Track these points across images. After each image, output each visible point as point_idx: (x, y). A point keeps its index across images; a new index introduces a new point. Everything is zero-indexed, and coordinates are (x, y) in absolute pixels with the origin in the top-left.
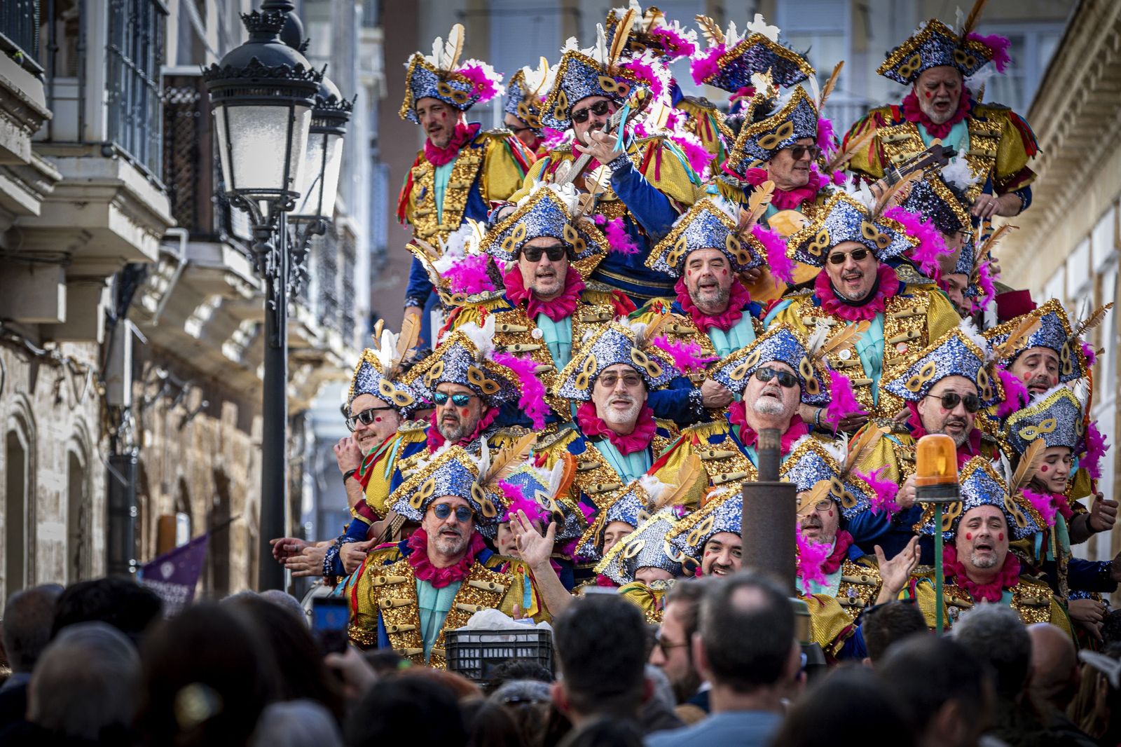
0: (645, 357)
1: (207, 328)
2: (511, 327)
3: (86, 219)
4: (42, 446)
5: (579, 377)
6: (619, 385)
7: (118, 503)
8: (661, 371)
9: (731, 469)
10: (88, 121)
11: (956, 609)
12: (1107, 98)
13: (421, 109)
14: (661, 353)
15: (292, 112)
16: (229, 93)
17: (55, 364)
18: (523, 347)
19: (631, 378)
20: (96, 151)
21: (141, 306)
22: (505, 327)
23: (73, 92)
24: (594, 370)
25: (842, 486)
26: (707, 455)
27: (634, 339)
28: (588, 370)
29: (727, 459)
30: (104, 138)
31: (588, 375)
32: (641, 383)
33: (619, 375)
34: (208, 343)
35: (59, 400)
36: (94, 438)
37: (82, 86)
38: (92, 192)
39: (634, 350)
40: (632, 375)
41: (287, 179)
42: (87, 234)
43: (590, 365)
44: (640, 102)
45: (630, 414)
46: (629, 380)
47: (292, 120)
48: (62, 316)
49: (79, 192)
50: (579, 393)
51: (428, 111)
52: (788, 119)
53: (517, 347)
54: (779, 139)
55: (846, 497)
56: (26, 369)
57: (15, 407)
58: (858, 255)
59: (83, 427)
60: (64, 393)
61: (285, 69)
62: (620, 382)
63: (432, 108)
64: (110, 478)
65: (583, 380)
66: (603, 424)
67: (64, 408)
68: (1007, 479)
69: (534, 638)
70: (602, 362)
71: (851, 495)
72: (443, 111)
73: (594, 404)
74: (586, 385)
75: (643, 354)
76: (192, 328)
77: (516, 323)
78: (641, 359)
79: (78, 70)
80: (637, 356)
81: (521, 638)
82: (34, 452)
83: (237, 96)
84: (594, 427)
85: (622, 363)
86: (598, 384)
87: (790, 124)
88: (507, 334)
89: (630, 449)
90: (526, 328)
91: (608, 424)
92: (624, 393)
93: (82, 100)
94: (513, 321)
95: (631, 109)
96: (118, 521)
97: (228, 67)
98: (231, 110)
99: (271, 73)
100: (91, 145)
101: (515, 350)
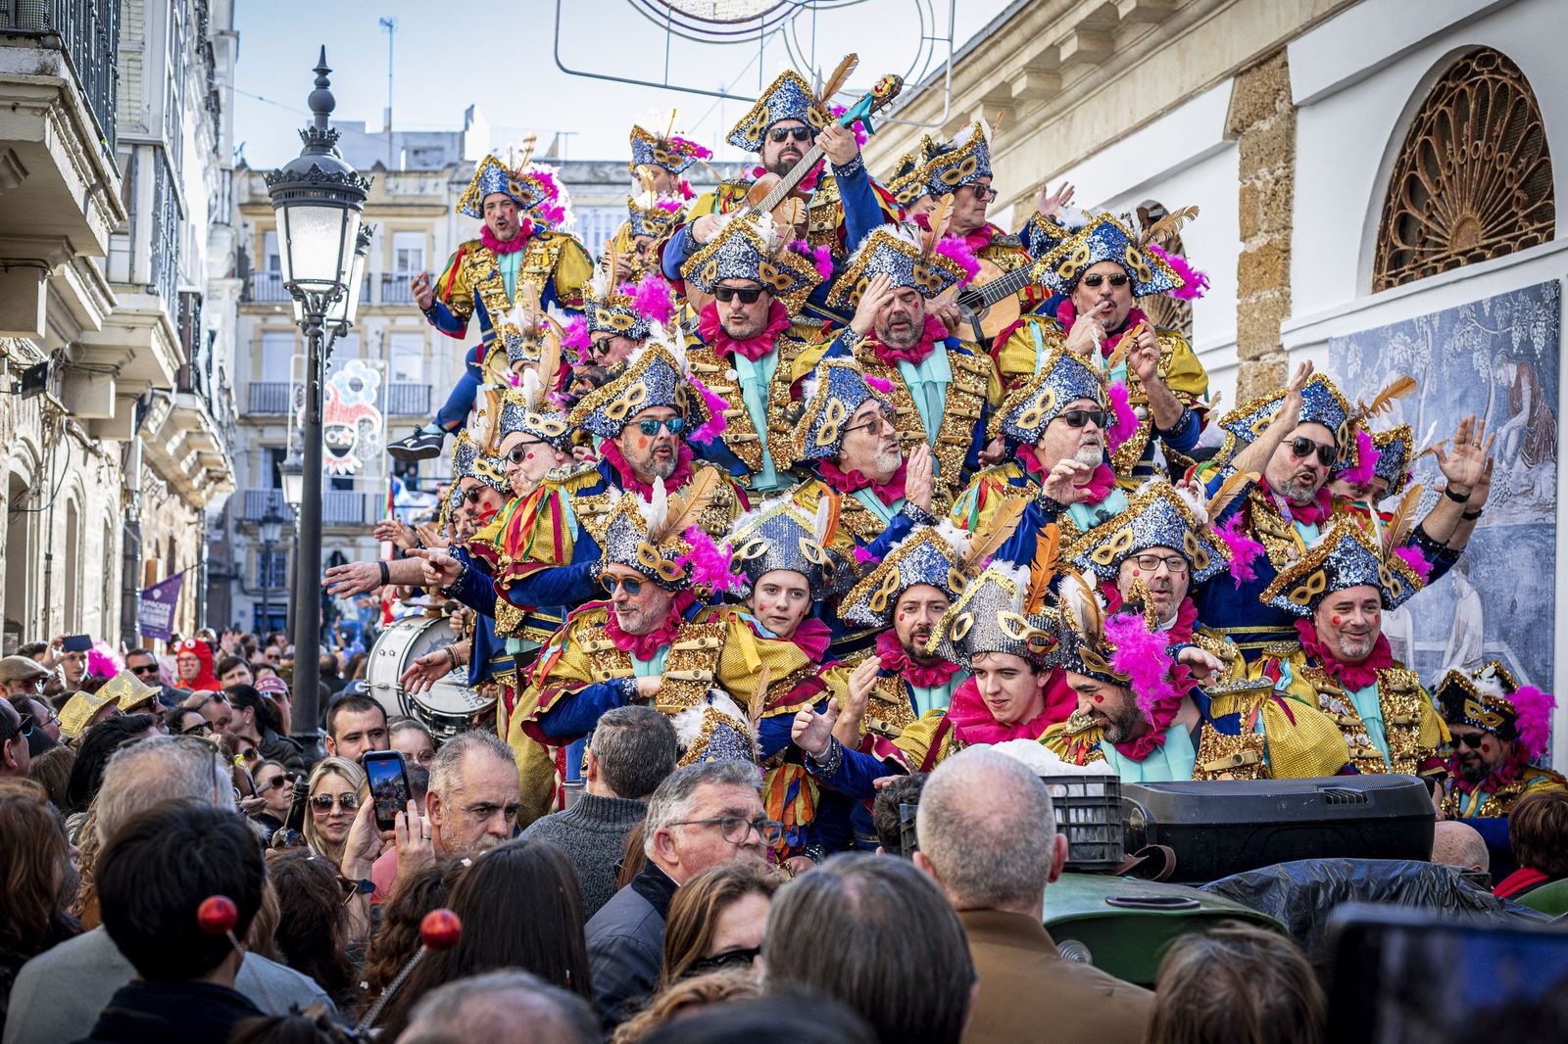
1: (177, 451)
2: (700, 366)
3: (133, 340)
4: (89, 511)
7: (130, 552)
10: (136, 268)
11: (1326, 696)
13: (491, 203)
15: (345, 213)
16: (290, 195)
17: (98, 455)
20: (142, 289)
21: (147, 429)
22: (693, 366)
23: (127, 246)
25: (1196, 542)
30: (149, 281)
33: (879, 417)
34: (175, 460)
35: (99, 481)
36: (118, 509)
37: (133, 242)
38: (138, 320)
41: (340, 273)
42: (132, 353)
43: (834, 411)
47: (345, 220)
48: (112, 413)
49: (129, 320)
51: (497, 205)
52: (971, 154)
54: (963, 174)
55: (1200, 557)
56: (82, 452)
57: (74, 482)
58: (1116, 281)
59: (111, 502)
60: (102, 477)
61: (341, 176)
63: (501, 202)
64: (125, 533)
67: (101, 485)
69: (1097, 790)
71: (1205, 555)
72: (510, 207)
76: (170, 449)
77: (707, 363)
79: (132, 234)
81: (1076, 791)
82: (83, 515)
83: (297, 198)
87: (973, 158)
88: (696, 373)
90: (719, 368)
93: (132, 252)
94: (704, 360)
96: (129, 563)
97: (291, 172)
98: (291, 210)
99: (329, 178)
100: (139, 285)
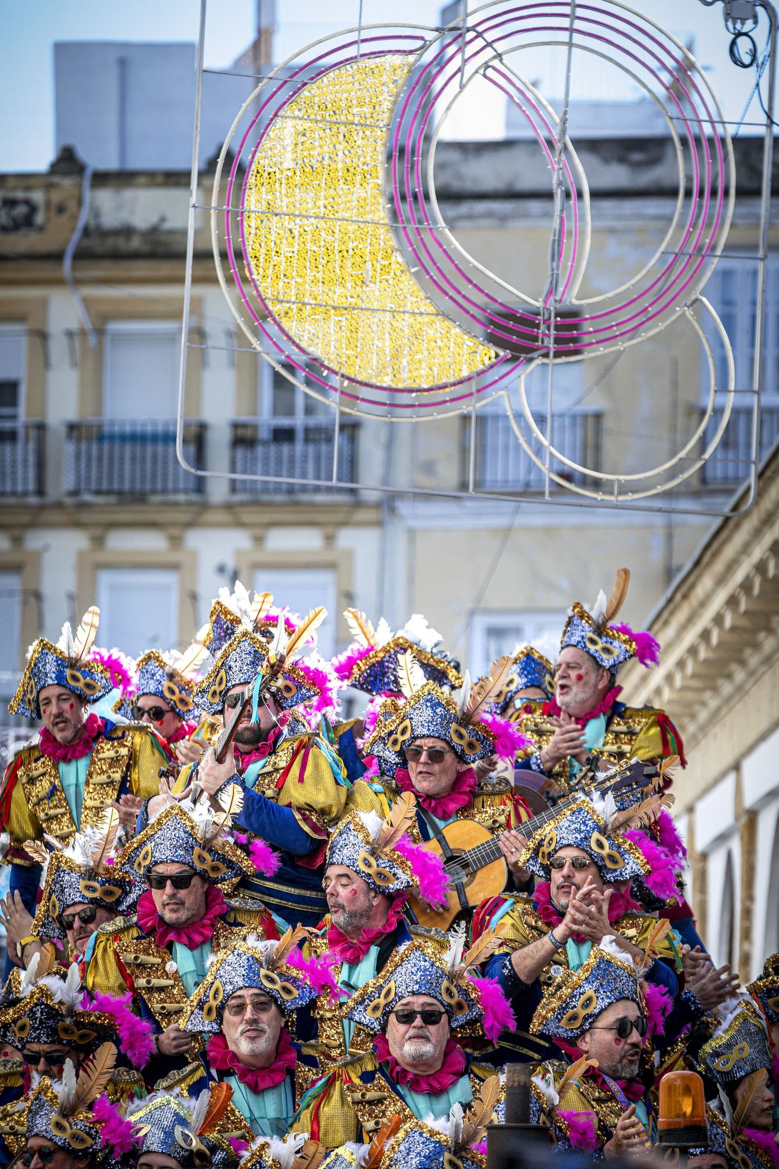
0: (277, 978)
2: (143, 958)
5: (206, 1007)
6: (248, 1013)
8: (296, 993)
9: (384, 1112)
12: (690, 696)
13: (47, 698)
14: (294, 972)
18: (155, 982)
19: (262, 1003)
22: (136, 958)
24: (220, 997)
26: (358, 1096)
27: (263, 959)
28: (215, 998)
29: (380, 1101)
31: (214, 1004)
32: (274, 1008)
33: (248, 1002)
39: (263, 972)
40: (263, 999)
43: (216, 992)
44: (272, 666)
45: (263, 1044)
46: (260, 1007)
50: (206, 1025)
51: (54, 701)
53: (148, 982)
62: (249, 1008)
63: (59, 697)
65: (210, 1010)
66: (234, 1056)
68: (727, 1119)
70: (229, 988)
72: (70, 702)
73: (224, 1036)
74: (214, 1015)
75: (274, 976)
77: (149, 955)
78: (272, 981)
80: (267, 977)
84: (224, 1061)
85: (250, 987)
86: (226, 1014)
87: (407, 723)
88: (138, 966)
89: (262, 1085)
90: (159, 960)
91: (241, 1057)
92: (254, 1022)
94: (146, 952)
95: (263, 676)
101: (145, 985)
